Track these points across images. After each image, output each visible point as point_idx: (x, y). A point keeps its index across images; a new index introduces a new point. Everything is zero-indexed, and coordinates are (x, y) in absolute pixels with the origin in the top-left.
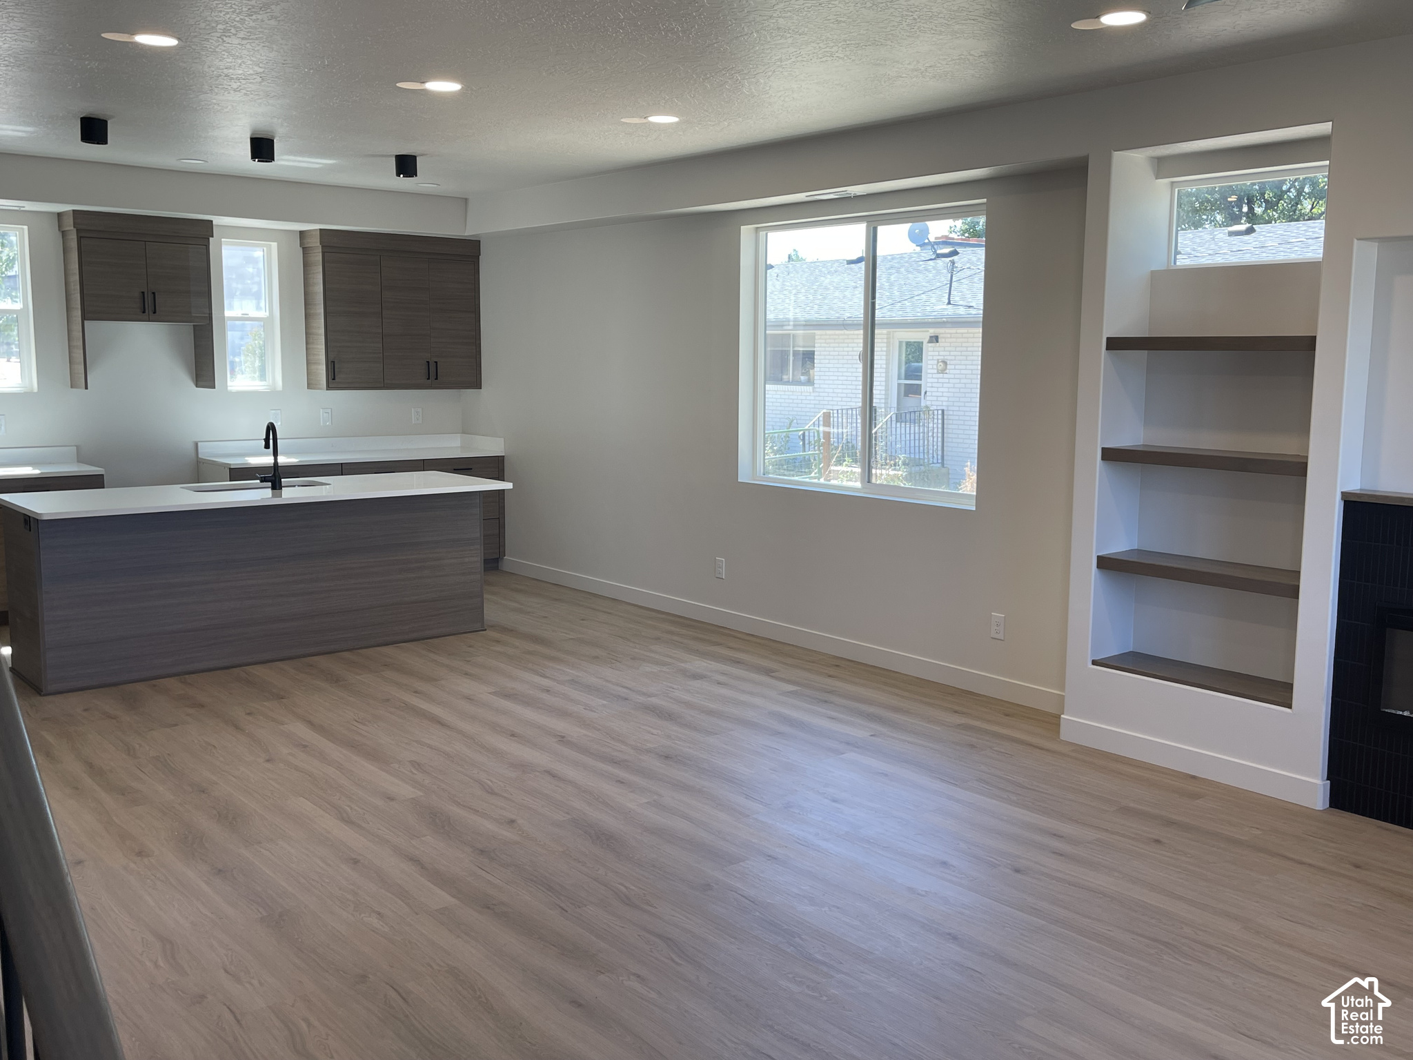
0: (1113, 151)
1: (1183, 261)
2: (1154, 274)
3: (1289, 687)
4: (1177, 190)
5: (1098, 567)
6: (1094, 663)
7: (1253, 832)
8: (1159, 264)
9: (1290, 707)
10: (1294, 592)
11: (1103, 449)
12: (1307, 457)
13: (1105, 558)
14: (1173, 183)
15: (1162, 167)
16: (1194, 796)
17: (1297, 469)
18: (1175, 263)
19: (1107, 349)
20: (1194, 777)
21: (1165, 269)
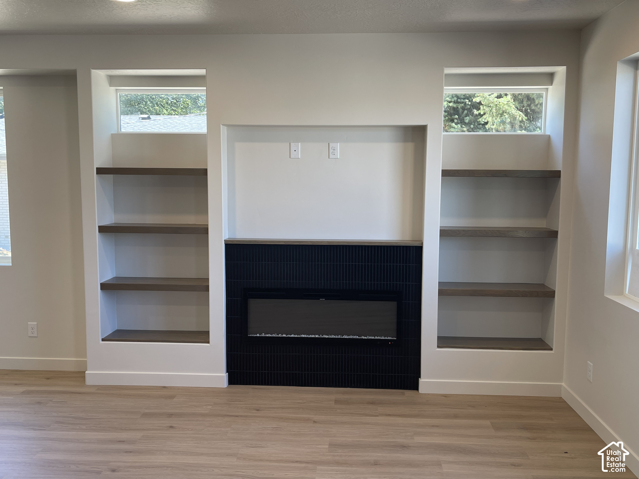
0: (91, 69)
1: (123, 130)
2: (112, 135)
3: (207, 333)
4: (119, 93)
5: (101, 289)
6: (103, 340)
7: (208, 407)
8: (114, 131)
9: (208, 342)
10: (207, 289)
11: (99, 227)
12: (208, 225)
13: (105, 283)
14: (116, 90)
15: (113, 81)
16: (172, 397)
17: (203, 231)
18: (121, 131)
19: (97, 174)
20: (164, 387)
21: (116, 133)
